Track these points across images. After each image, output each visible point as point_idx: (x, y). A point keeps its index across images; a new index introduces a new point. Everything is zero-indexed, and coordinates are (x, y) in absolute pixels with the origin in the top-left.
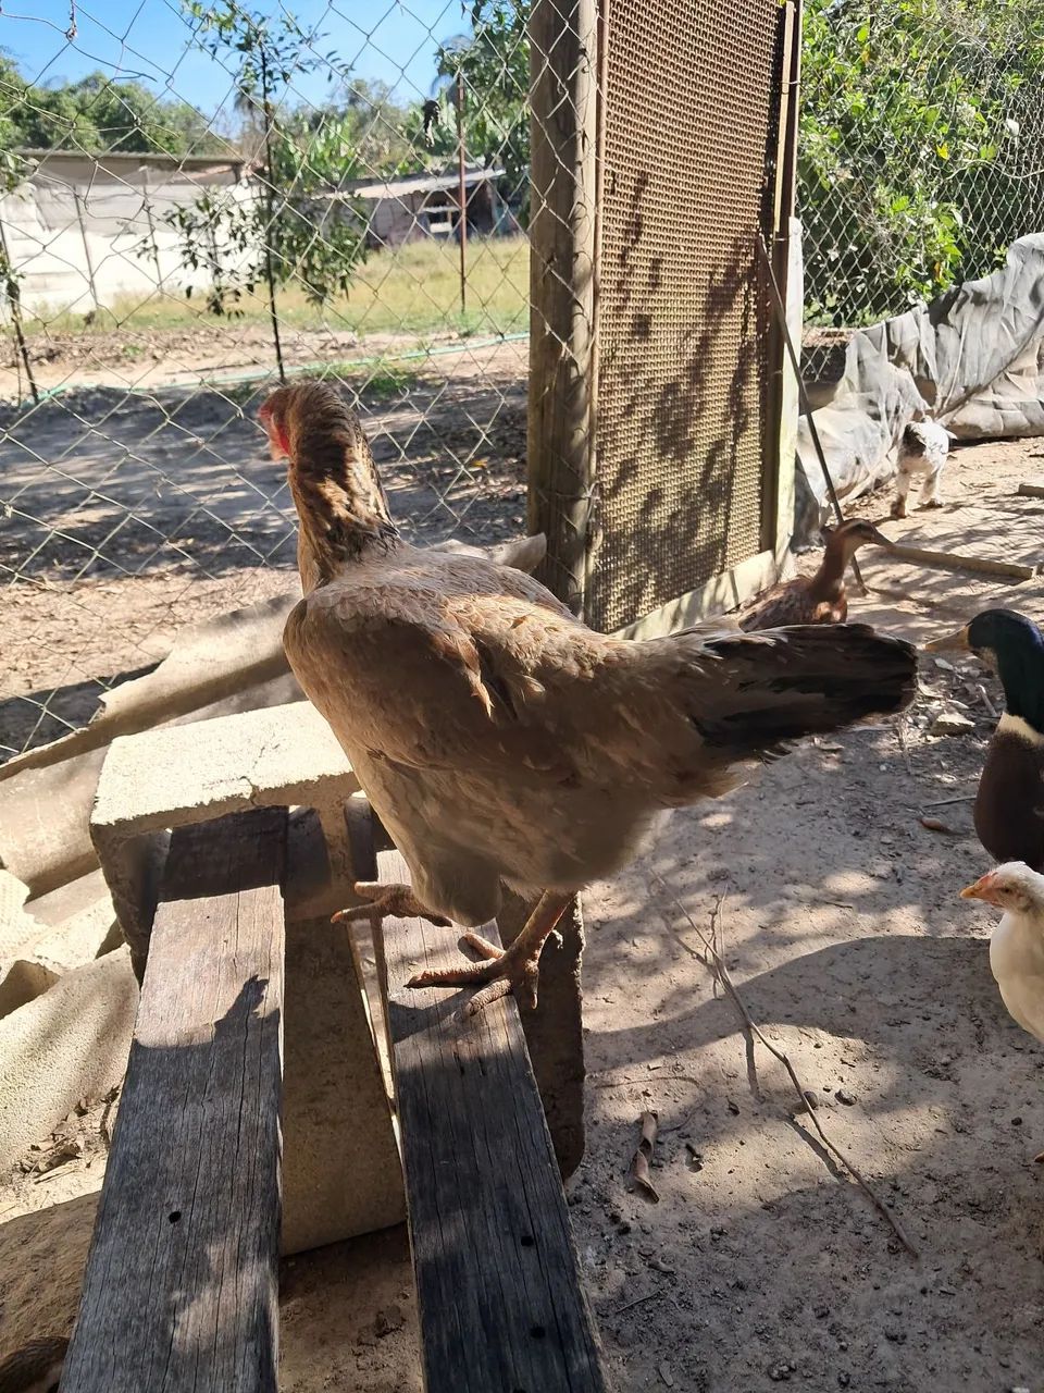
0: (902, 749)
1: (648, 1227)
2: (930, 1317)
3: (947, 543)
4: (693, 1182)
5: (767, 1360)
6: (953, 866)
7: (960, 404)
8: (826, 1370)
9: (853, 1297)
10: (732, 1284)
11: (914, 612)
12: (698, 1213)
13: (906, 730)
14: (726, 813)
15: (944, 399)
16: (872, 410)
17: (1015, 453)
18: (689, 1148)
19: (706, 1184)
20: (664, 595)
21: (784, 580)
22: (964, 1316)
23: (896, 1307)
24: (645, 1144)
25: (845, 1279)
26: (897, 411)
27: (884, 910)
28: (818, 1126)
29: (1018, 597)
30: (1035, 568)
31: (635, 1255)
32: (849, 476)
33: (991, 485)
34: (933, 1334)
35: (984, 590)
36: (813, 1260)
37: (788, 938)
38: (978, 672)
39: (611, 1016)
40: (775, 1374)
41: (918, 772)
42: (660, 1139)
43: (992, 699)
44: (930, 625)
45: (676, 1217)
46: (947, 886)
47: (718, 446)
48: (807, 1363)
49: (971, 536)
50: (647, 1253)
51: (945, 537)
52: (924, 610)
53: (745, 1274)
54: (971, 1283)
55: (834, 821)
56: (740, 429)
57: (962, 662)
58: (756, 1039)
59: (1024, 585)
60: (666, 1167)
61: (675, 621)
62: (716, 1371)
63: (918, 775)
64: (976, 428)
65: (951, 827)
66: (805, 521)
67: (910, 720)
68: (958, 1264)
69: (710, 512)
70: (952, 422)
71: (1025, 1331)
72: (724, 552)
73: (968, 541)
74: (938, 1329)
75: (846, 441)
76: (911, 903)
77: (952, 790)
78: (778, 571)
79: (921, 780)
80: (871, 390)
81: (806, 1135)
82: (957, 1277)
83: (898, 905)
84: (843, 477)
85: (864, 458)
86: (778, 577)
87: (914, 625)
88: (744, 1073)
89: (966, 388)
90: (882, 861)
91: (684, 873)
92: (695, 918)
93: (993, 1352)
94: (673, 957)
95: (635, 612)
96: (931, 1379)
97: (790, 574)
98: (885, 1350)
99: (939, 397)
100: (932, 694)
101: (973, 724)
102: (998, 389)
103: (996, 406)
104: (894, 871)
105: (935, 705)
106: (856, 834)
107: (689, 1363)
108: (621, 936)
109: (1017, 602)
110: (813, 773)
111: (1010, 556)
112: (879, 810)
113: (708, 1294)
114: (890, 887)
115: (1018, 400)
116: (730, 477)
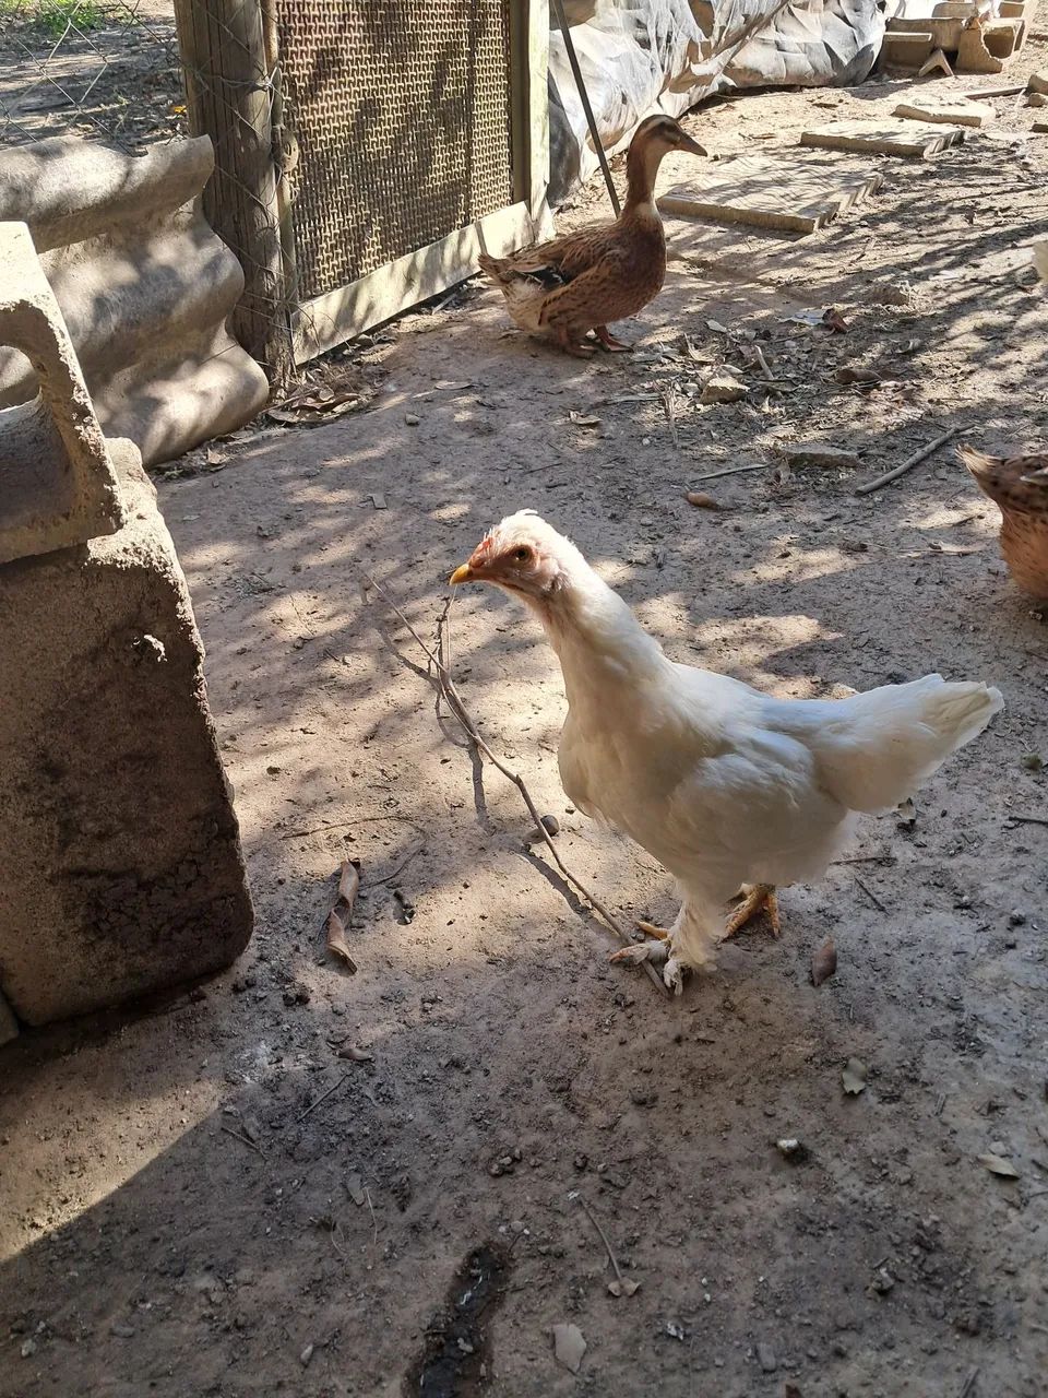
0: (668, 420)
1: (340, 1006)
2: (685, 1071)
3: (723, 194)
4: (403, 941)
5: (486, 1153)
6: (721, 545)
7: (739, 39)
8: (559, 1154)
9: (594, 1058)
10: (444, 1062)
11: (685, 272)
12: (406, 978)
13: (673, 399)
14: (464, 502)
15: (722, 29)
16: (641, 34)
17: (798, 104)
18: (398, 897)
19: (418, 941)
20: (396, 246)
21: (541, 240)
22: (725, 1064)
23: (645, 1063)
24: (343, 901)
25: (585, 1036)
26: (669, 40)
27: (642, 600)
28: (555, 855)
29: (798, 253)
30: (817, 220)
31: (323, 1044)
32: (614, 118)
33: (771, 136)
34: (688, 1091)
35: (762, 246)
36: (547, 1017)
37: (530, 642)
38: (754, 334)
39: (310, 749)
40: (495, 1169)
41: (685, 444)
42: (363, 893)
43: (769, 362)
44: (702, 286)
45: (378, 989)
46: (714, 567)
47: (450, 50)
48: (535, 1149)
49: (748, 187)
50: (338, 1039)
51: (721, 188)
52: (697, 270)
53: (464, 1048)
54: (735, 1023)
55: (588, 504)
56: (477, 31)
57: (738, 324)
58: (486, 761)
59: (805, 240)
60: (369, 927)
61: (409, 282)
62: (421, 1177)
63: (685, 448)
64: (757, 72)
65: (720, 502)
66: (564, 166)
67: (678, 387)
68: (718, 1002)
69: (446, 141)
70: (730, 64)
71: (795, 1071)
72: (468, 198)
73: (745, 193)
74: (694, 1083)
75: (611, 69)
76: (672, 590)
77: (723, 461)
78: (533, 227)
79: (689, 453)
80: (639, 7)
81: (543, 867)
82: (717, 1018)
83: (657, 595)
84: (607, 119)
85: (631, 96)
86: (535, 236)
87: (684, 286)
88: (470, 802)
89: (746, 16)
90: (641, 545)
91: (409, 575)
92: (417, 628)
93: (759, 1102)
94: (391, 674)
95: (358, 267)
96: (685, 1145)
97: (548, 232)
98: (632, 1120)
99: (717, 26)
100: (704, 359)
101: (747, 388)
102: (781, 25)
103: (779, 47)
104: (654, 555)
105: (706, 371)
106: (613, 517)
107: (388, 1171)
108: (328, 654)
109: (796, 258)
110: (568, 451)
111: (790, 207)
112: (641, 488)
113: (414, 1079)
114: (649, 574)
115: (802, 41)
116: (470, 94)
